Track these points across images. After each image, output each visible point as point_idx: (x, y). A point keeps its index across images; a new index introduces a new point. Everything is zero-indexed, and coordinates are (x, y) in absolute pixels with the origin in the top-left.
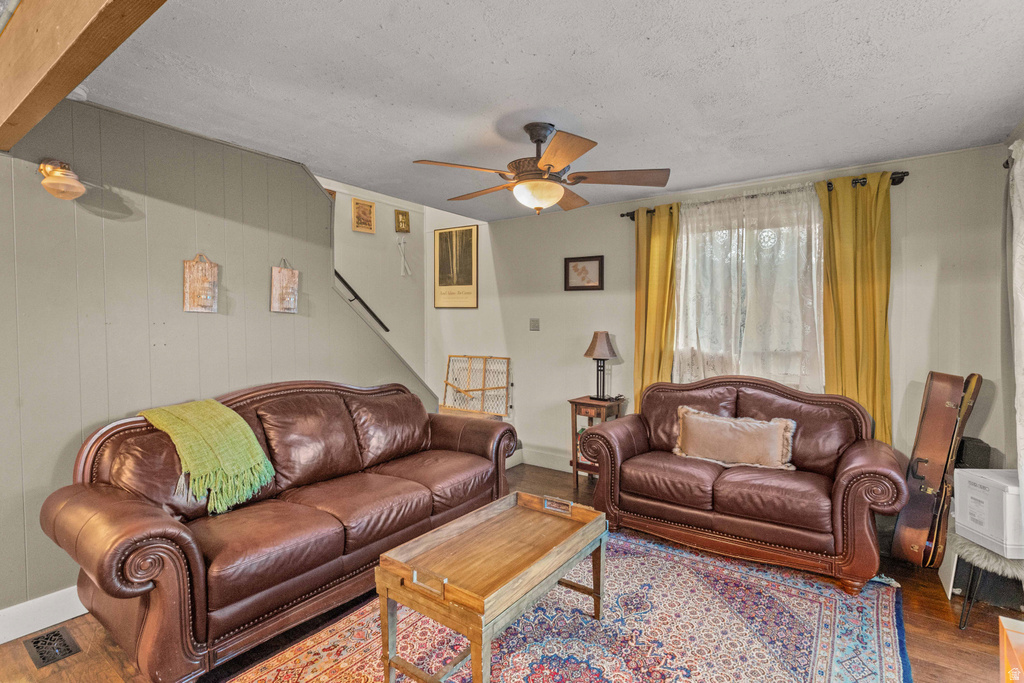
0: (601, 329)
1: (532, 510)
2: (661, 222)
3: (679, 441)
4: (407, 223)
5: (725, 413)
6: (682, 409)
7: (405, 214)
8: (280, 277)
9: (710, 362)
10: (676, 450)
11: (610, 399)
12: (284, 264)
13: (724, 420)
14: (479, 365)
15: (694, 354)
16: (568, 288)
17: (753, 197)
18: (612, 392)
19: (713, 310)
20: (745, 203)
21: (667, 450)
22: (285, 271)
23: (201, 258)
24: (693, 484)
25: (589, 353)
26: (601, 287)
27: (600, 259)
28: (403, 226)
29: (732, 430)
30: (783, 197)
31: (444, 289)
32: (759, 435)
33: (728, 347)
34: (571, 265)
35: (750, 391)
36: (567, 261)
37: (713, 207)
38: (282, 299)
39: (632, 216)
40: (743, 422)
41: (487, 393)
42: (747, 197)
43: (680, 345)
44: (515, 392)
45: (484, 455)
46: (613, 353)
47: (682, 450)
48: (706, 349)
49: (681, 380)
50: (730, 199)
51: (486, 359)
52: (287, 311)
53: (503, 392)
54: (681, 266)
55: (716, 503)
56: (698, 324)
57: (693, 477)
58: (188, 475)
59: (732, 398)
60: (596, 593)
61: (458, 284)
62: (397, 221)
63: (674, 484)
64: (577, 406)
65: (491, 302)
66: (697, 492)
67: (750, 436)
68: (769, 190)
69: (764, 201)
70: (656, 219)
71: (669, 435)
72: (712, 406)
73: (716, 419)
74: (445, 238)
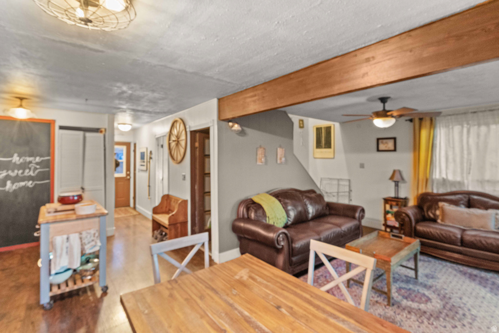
0: (396, 168)
1: (387, 238)
2: (427, 123)
3: (440, 217)
4: (303, 124)
5: (463, 206)
6: (441, 204)
7: (302, 121)
8: (280, 151)
9: (453, 184)
10: (439, 221)
11: (402, 199)
12: (280, 147)
13: (463, 209)
14: (335, 182)
15: (444, 180)
16: (378, 150)
17: (475, 112)
18: (402, 195)
19: (454, 161)
20: (470, 115)
21: (434, 220)
22: (281, 149)
23: (261, 147)
24: (451, 234)
25: (392, 178)
26: (395, 150)
27: (395, 139)
28: (302, 125)
29: (467, 213)
30: (491, 112)
31: (319, 150)
32: (482, 216)
33: (463, 177)
34: (380, 141)
35: (475, 197)
36: (378, 140)
37: (453, 117)
38: (281, 159)
39: (411, 120)
40: (472, 210)
41: (340, 194)
42: (472, 112)
43: (437, 175)
44: (353, 194)
45: (354, 218)
46: (402, 179)
47: (442, 220)
48: (451, 178)
49: (438, 191)
50: (462, 114)
51: (339, 180)
52: (281, 163)
53: (347, 194)
54: (437, 142)
55: (463, 243)
56: (447, 168)
57: (451, 232)
58: (268, 217)
59: (466, 200)
60: (416, 270)
61: (325, 148)
62: (300, 124)
63: (442, 235)
64: (386, 201)
65: (341, 156)
66: (453, 238)
67: (477, 216)
68: (484, 109)
69: (480, 114)
70: (423, 123)
71: (434, 215)
72: (456, 203)
73: (458, 209)
74: (319, 130)
